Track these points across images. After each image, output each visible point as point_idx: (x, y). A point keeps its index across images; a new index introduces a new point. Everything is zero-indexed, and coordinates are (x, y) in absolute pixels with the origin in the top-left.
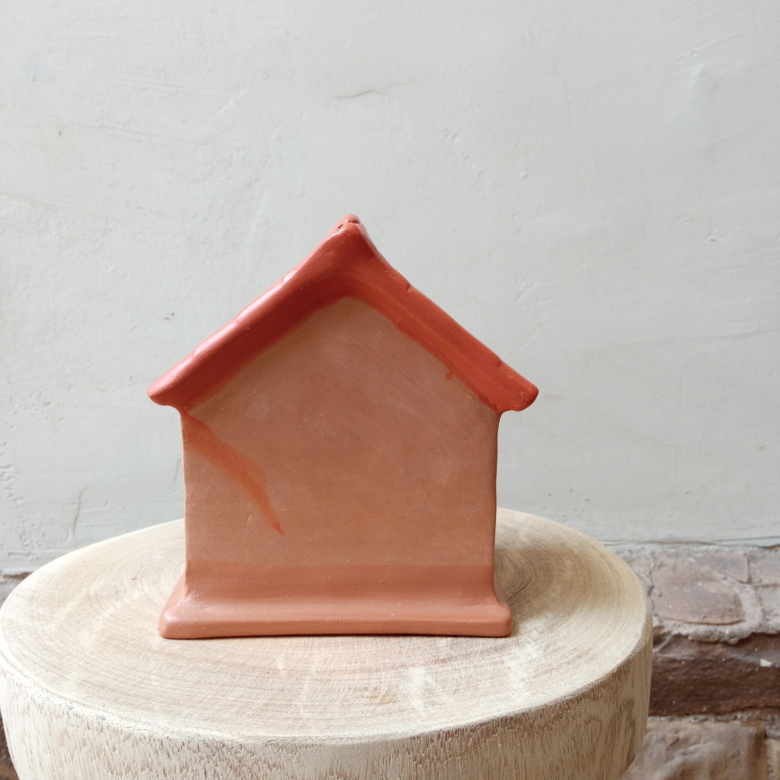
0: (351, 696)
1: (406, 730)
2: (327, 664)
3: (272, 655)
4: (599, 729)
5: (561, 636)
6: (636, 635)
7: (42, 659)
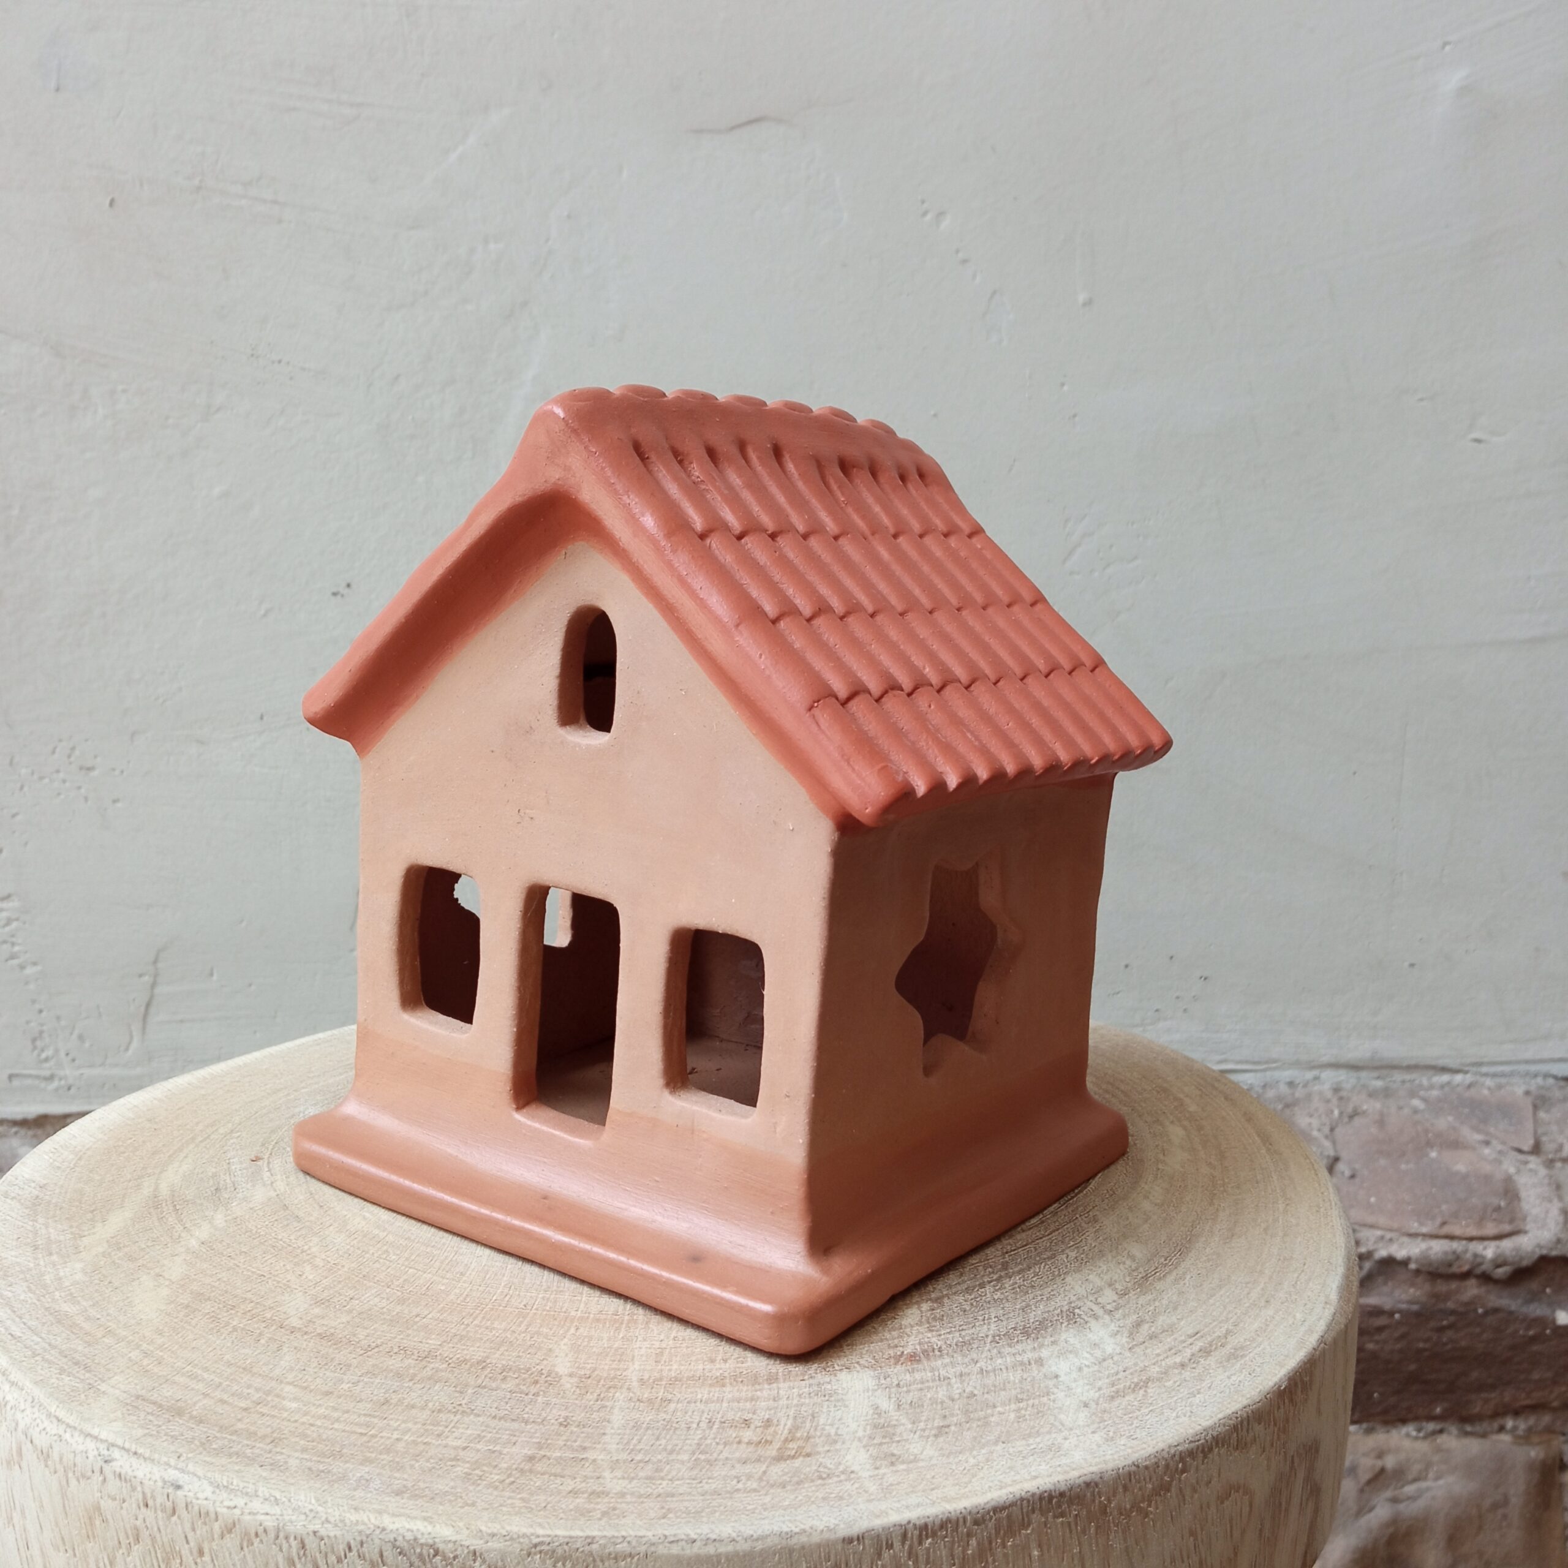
0: (715, 1438)
1: (833, 1521)
2: (662, 1363)
3: (545, 1340)
4: (1248, 1509)
5: (1165, 1302)
6: (1326, 1303)
7: (50, 1345)
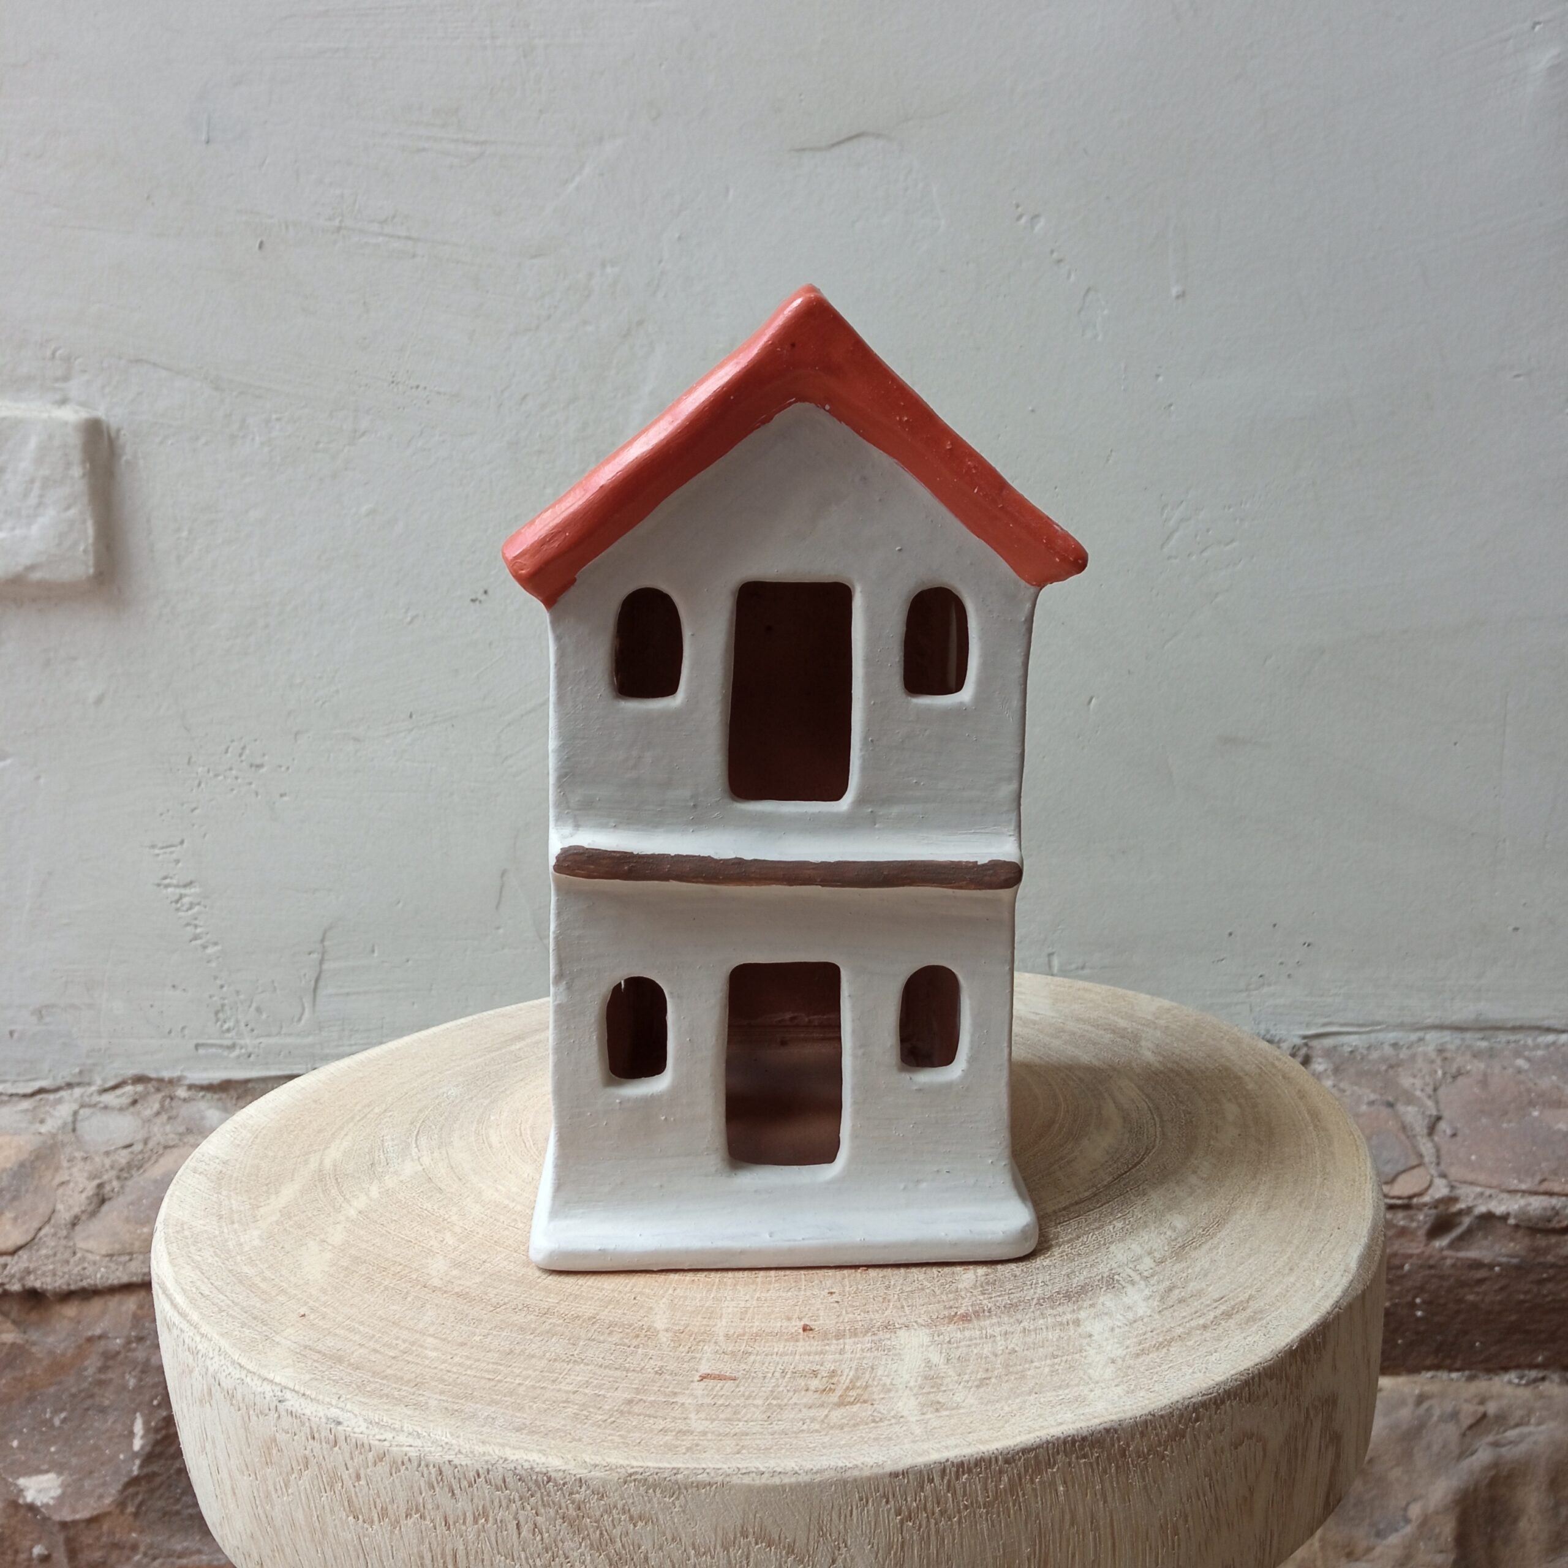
0: (786, 1387)
1: (881, 1458)
2: (746, 1320)
4: (1261, 1453)
5: (1197, 1269)
6: (1345, 1271)
7: (233, 1302)
